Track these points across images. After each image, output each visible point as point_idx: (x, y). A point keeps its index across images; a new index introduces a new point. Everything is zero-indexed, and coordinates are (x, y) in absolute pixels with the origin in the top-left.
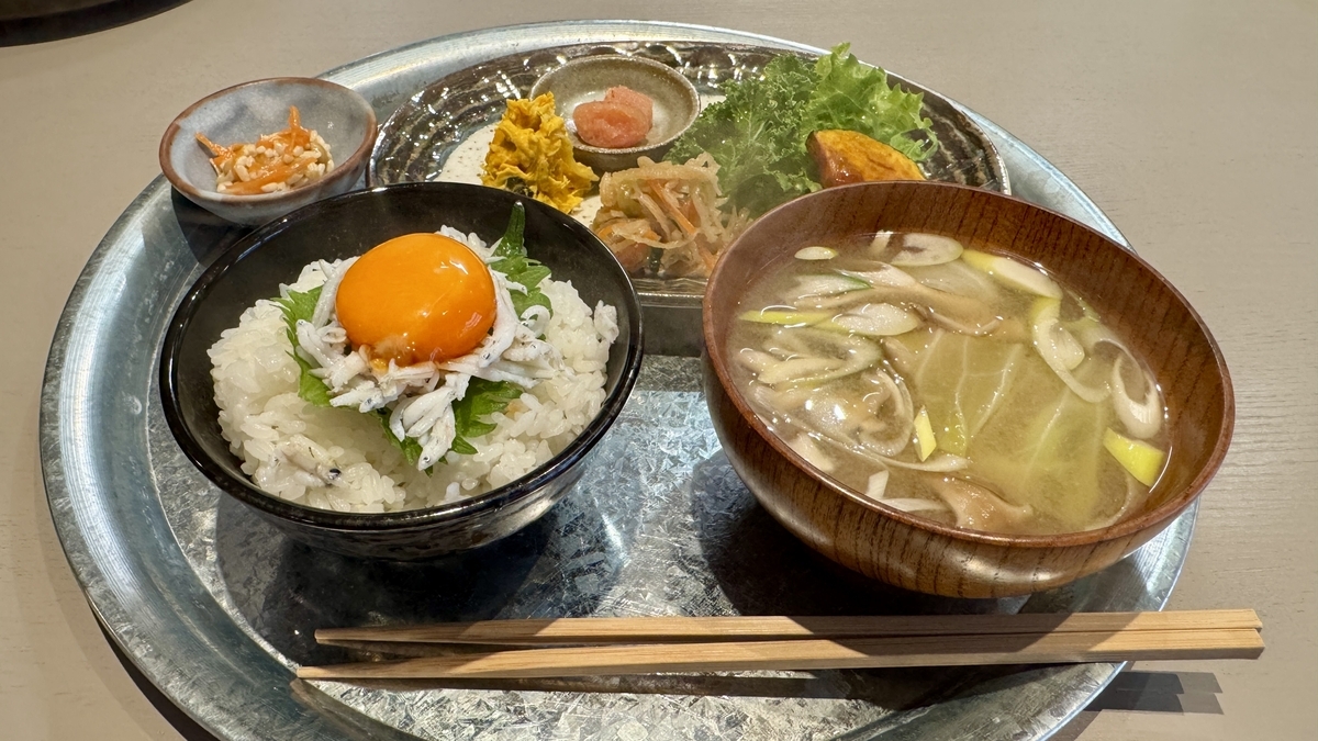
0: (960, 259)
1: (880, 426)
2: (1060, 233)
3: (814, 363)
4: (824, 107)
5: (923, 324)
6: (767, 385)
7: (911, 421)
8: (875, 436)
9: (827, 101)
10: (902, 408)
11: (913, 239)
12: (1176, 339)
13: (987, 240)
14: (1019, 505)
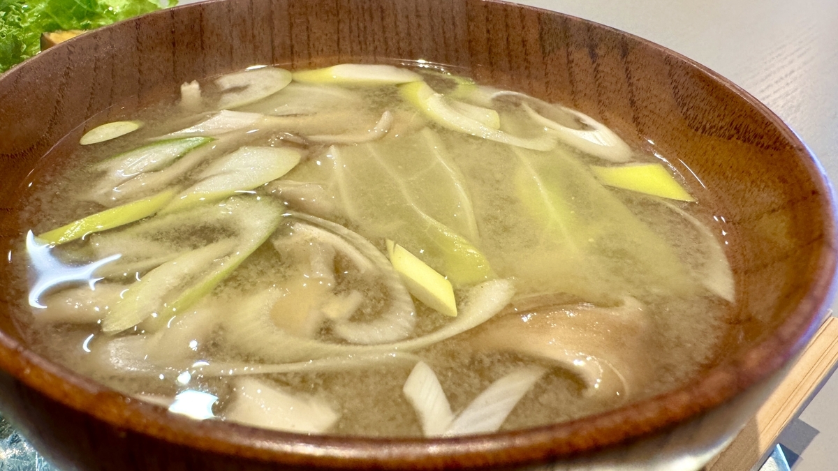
0: (293, 82)
1: (354, 299)
2: (382, 11)
3: (188, 261)
4: (44, 15)
5: (306, 152)
6: (127, 333)
7: (390, 268)
8: (358, 317)
9: (46, 8)
10: (363, 259)
11: (227, 81)
12: (569, 54)
13: (310, 56)
14: (617, 304)
